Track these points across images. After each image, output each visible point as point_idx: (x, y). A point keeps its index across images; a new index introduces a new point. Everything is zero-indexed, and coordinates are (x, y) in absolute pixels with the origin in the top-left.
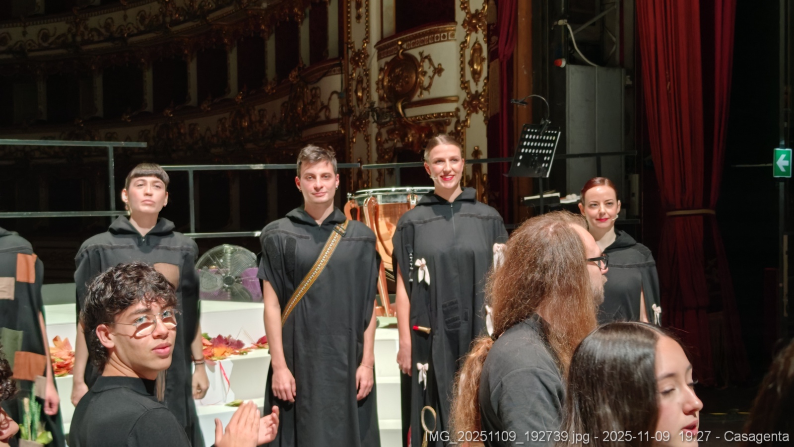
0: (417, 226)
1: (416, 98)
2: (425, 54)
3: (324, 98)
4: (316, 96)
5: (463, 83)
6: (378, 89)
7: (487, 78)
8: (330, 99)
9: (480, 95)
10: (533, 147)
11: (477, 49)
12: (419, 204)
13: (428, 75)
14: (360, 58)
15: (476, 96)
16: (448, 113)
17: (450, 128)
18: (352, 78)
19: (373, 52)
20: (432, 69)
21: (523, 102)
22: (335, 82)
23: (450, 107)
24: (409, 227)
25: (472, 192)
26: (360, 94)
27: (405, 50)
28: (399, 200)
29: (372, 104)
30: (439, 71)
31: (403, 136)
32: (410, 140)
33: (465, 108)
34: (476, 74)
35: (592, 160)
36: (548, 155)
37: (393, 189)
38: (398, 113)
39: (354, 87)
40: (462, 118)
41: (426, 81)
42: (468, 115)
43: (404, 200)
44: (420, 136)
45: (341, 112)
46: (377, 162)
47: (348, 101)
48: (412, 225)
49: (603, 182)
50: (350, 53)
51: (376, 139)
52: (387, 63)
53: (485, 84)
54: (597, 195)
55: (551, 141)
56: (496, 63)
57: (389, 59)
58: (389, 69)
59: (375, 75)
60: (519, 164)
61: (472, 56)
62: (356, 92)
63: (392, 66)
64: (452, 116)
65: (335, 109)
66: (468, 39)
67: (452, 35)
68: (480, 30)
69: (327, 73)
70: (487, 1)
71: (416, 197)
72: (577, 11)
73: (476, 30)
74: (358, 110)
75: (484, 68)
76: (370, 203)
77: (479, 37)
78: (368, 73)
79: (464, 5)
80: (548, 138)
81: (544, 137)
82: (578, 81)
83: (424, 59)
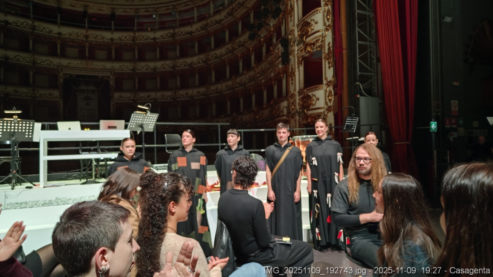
0: (313, 147)
1: (311, 108)
2: (314, 94)
3: (282, 109)
4: (279, 108)
5: (326, 103)
6: (299, 105)
7: (334, 101)
8: (283, 109)
9: (332, 106)
10: (349, 123)
11: (330, 92)
12: (313, 141)
13: (314, 101)
14: (293, 96)
15: (330, 107)
16: (321, 113)
17: (322, 117)
18: (290, 102)
19: (297, 94)
20: (316, 99)
21: (346, 109)
22: (285, 104)
23: (322, 111)
25: (330, 137)
26: (293, 107)
27: (307, 93)
28: (306, 140)
29: (297, 110)
30: (318, 99)
31: (307, 120)
32: (309, 121)
33: (327, 111)
34: (330, 100)
35: (369, 127)
36: (354, 125)
37: (304, 136)
38: (305, 112)
39: (291, 104)
40: (326, 114)
41: (314, 102)
42: (328, 113)
43: (308, 139)
44: (312, 120)
45: (287, 113)
46: (299, 128)
47: (289, 109)
48: (311, 147)
49: (372, 134)
50: (290, 95)
51: (298, 121)
52: (301, 98)
53: (333, 103)
54: (370, 137)
56: (336, 96)
57: (302, 96)
59: (298, 101)
60: (345, 128)
61: (329, 94)
62: (292, 107)
63: (303, 98)
64: (323, 113)
65: (285, 112)
66: (327, 89)
67: (322, 88)
68: (331, 86)
69: (282, 101)
70: (333, 77)
71: (311, 139)
72: (363, 80)
73: (330, 86)
74: (292, 112)
75: (332, 98)
76: (297, 141)
77: (331, 88)
78: (295, 101)
79: (326, 79)
80: (354, 120)
81: (353, 120)
82: (364, 102)
83: (313, 96)
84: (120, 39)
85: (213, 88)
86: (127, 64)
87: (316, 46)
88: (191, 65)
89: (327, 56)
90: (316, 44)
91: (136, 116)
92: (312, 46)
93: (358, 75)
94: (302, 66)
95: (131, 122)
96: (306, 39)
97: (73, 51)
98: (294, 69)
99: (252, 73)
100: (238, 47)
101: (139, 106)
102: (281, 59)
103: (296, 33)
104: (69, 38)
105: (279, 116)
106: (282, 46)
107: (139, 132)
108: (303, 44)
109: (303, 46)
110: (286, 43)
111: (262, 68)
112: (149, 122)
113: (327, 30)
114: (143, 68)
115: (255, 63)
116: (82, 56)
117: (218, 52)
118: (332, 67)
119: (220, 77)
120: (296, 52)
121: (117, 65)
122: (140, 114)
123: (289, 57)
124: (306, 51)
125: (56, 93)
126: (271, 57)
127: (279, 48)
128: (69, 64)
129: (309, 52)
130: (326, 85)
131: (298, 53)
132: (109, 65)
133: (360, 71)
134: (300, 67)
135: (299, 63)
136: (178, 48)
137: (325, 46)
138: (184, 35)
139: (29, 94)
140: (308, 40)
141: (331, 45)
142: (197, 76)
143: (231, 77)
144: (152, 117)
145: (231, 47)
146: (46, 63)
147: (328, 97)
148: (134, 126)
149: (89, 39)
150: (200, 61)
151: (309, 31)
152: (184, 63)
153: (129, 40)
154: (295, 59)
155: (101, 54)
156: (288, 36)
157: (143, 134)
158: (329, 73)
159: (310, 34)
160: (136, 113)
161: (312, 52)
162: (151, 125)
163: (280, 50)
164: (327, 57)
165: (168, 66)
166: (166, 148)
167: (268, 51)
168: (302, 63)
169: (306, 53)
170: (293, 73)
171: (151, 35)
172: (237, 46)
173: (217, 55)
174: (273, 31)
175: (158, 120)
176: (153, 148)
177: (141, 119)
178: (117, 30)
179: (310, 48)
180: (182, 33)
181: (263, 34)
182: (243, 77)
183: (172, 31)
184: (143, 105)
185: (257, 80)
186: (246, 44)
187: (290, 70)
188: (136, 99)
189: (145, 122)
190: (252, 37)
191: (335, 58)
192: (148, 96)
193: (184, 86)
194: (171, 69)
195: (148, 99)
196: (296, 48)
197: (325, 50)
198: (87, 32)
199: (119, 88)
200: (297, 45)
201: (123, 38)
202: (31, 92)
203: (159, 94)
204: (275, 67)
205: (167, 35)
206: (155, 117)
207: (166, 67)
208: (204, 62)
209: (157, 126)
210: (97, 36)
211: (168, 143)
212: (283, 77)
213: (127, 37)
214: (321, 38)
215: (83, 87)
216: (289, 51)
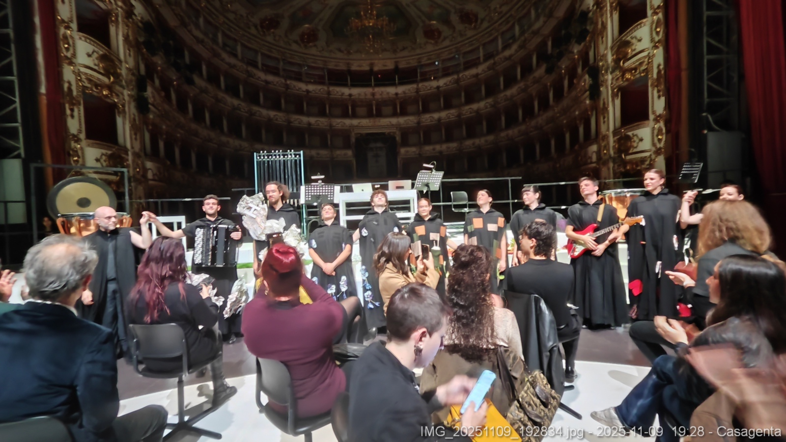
0: (639, 204)
1: (631, 152)
2: (635, 134)
3: (590, 154)
4: (586, 154)
5: (653, 144)
6: (613, 149)
7: (665, 141)
8: (592, 154)
9: (662, 148)
10: (688, 171)
11: (660, 130)
13: (636, 142)
14: (605, 137)
15: (660, 149)
16: (646, 157)
18: (602, 146)
19: (611, 135)
20: (638, 140)
21: (684, 152)
22: (594, 148)
23: (647, 154)
26: (605, 152)
27: (625, 133)
28: (622, 195)
29: (611, 155)
30: (641, 140)
31: (625, 167)
33: (654, 154)
34: (660, 140)
36: (696, 173)
37: (619, 190)
38: (622, 158)
39: (602, 148)
40: (653, 158)
41: (635, 144)
42: (656, 157)
43: (624, 194)
45: (597, 159)
46: (613, 179)
47: (600, 155)
50: (601, 136)
51: (613, 169)
52: (617, 139)
53: (664, 144)
56: (669, 135)
57: (618, 137)
58: (619, 141)
59: (612, 144)
60: (680, 178)
61: (658, 133)
62: (604, 151)
64: (648, 158)
65: (594, 158)
66: (656, 126)
67: (648, 125)
68: (661, 122)
69: (591, 144)
70: (664, 110)
72: (713, 109)
73: (659, 122)
74: (604, 158)
75: (663, 137)
76: (609, 196)
77: (662, 124)
78: (608, 143)
79: (654, 112)
80: (696, 166)
81: (694, 166)
83: (634, 135)
84: (404, 93)
85: (503, 134)
86: (411, 118)
87: (640, 70)
88: (477, 111)
89: (655, 82)
90: (639, 68)
91: (421, 175)
92: (633, 71)
93: (706, 103)
94: (618, 98)
95: (417, 182)
96: (623, 63)
97: (361, 111)
98: (606, 103)
99: (549, 114)
101: (425, 165)
102: (588, 93)
103: (610, 58)
104: (359, 99)
105: (586, 163)
106: (590, 76)
107: (425, 191)
108: (620, 71)
109: (620, 73)
110: (595, 73)
111: (563, 106)
112: (435, 181)
113: (656, 47)
114: (428, 120)
115: (554, 101)
116: (370, 115)
117: (509, 93)
118: (663, 96)
119: (512, 121)
120: (610, 82)
121: (402, 120)
122: (426, 173)
123: (600, 90)
124: (625, 79)
125: (350, 153)
126: (574, 92)
127: (585, 79)
128: (359, 123)
129: (627, 80)
130: (653, 120)
131: (612, 84)
132: (394, 121)
133: (707, 98)
134: (616, 100)
135: (614, 96)
136: (463, 94)
137: (653, 69)
138: (469, 79)
139: (328, 156)
140: (627, 64)
141: (662, 67)
142: (485, 124)
143: (524, 120)
144: (438, 175)
145: (524, 85)
146: (340, 126)
148: (420, 186)
149: (376, 97)
150: (487, 106)
151: (627, 53)
152: (470, 110)
153: (413, 93)
154: (608, 92)
155: (387, 110)
156: (598, 63)
157: (429, 193)
158: (658, 104)
159: (629, 56)
160: (421, 173)
161: (633, 80)
162: (436, 183)
163: (587, 81)
164: (656, 84)
165: (453, 115)
166: (453, 206)
167: (571, 85)
168: (618, 96)
169: (624, 82)
170: (605, 109)
171: (434, 84)
172: (531, 83)
173: (507, 96)
174: (578, 59)
175: (443, 178)
176: (440, 206)
177: (427, 179)
178: (401, 84)
179: (630, 74)
180: (466, 77)
181: (564, 64)
182: (539, 119)
184: (428, 164)
185: (557, 121)
186: (542, 80)
187: (601, 106)
188: (421, 156)
189: (430, 181)
190: (549, 71)
191: (668, 83)
192: (434, 151)
193: (471, 135)
194: (456, 119)
195: (434, 154)
196: (610, 77)
197: (653, 74)
198: (374, 90)
199: (405, 143)
200: (611, 73)
201: (407, 91)
202: (330, 154)
203: (444, 147)
204: (580, 104)
205: (450, 82)
206: (440, 175)
207: (451, 117)
208: (492, 106)
209: (443, 184)
210: (382, 92)
211: (454, 201)
212: (592, 114)
213: (411, 89)
214: (646, 60)
215: (372, 145)
216: (600, 82)
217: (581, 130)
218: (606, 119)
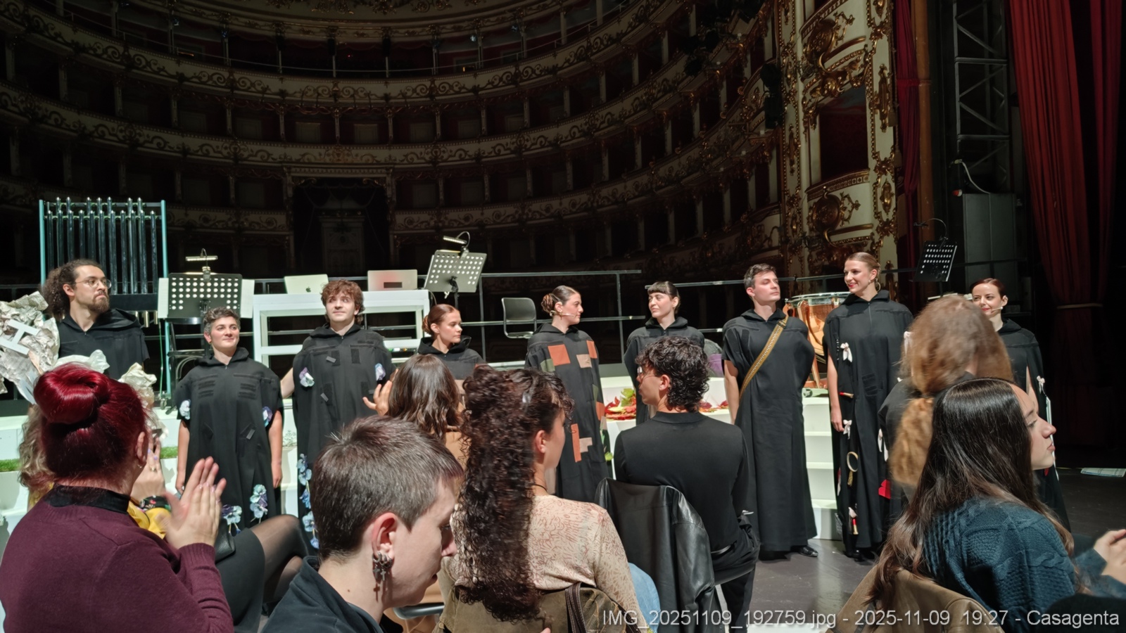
0: (842, 319)
1: (838, 227)
2: (845, 194)
3: (767, 233)
4: (761, 231)
5: (876, 213)
6: (808, 222)
7: (896, 209)
8: (772, 233)
9: (891, 222)
10: (933, 259)
11: (887, 187)
12: (842, 304)
13: (847, 210)
14: (794, 201)
15: (888, 222)
16: (864, 238)
17: (868, 247)
18: (788, 216)
19: (804, 196)
20: (851, 204)
21: (926, 225)
22: (775, 220)
23: (867, 233)
24: (836, 320)
25: (885, 293)
26: (794, 227)
27: (829, 192)
28: (825, 302)
29: (804, 234)
30: (856, 206)
31: (829, 257)
32: (835, 258)
33: (878, 233)
34: (886, 207)
36: (946, 264)
37: (821, 294)
38: (825, 239)
39: (790, 221)
40: (876, 240)
41: (846, 214)
42: (881, 237)
43: (829, 302)
45: (781, 241)
46: (809, 276)
47: (786, 233)
48: (838, 318)
50: (786, 197)
51: (808, 260)
52: (815, 203)
53: (894, 213)
55: (949, 254)
56: (903, 197)
57: (816, 200)
58: (817, 208)
59: (806, 213)
60: (922, 272)
61: (883, 193)
62: (792, 226)
63: (818, 205)
64: (868, 239)
65: (776, 240)
66: (879, 180)
67: (867, 178)
68: (889, 173)
69: (769, 214)
70: (894, 151)
71: (838, 300)
72: (971, 152)
73: (886, 174)
74: (794, 239)
75: (893, 202)
76: (802, 305)
77: (889, 177)
78: (800, 212)
79: (876, 155)
80: (946, 251)
81: (943, 251)
82: (972, 207)
83: (844, 198)
84: (404, 96)
85: (605, 192)
86: (419, 150)
87: (850, 76)
88: (555, 143)
89: (877, 100)
90: (850, 73)
91: (440, 259)
92: (840, 78)
93: (959, 141)
94: (815, 127)
95: (431, 274)
96: (823, 61)
97: (310, 128)
98: (795, 136)
99: (694, 153)
100: (660, 94)
101: (446, 239)
102: (763, 113)
103: (800, 51)
104: (302, 101)
105: (761, 250)
106: (765, 83)
107: (447, 294)
108: (817, 75)
109: (817, 80)
110: (775, 76)
111: (718, 138)
112: (468, 273)
113: (876, 35)
114: (455, 156)
115: (701, 129)
116: (327, 139)
117: (616, 109)
118: (890, 126)
119: (622, 167)
121: (398, 153)
122: (449, 254)
123: (784, 110)
124: (826, 92)
125: (281, 219)
126: (739, 111)
127: (757, 88)
128: (304, 155)
129: (831, 93)
130: (875, 170)
131: (804, 99)
132: (382, 154)
133: (962, 133)
134: (811, 130)
135: (809, 122)
136: (526, 106)
137: (872, 75)
138: (538, 76)
139: (230, 224)
140: (830, 63)
141: (886, 72)
142: (569, 167)
143: (645, 165)
144: (474, 260)
145: (645, 94)
146: (258, 158)
147: (882, 199)
148: (436, 282)
149: (340, 100)
150: (574, 133)
151: (830, 44)
152: (542, 139)
153: (422, 97)
154: (797, 113)
155: (366, 130)
156: (779, 59)
157: (456, 297)
158: (883, 142)
159: (833, 50)
160: (440, 254)
161: (840, 94)
162: (471, 278)
163: (761, 94)
164: (878, 103)
165: (506, 149)
166: (505, 328)
167: (732, 96)
168: (815, 123)
169: (826, 96)
170: (795, 146)
171: (468, 81)
172: (659, 92)
173: (612, 115)
174: (745, 50)
175: (485, 269)
177: (450, 267)
178: (396, 76)
179: (834, 83)
180: (533, 71)
181: (719, 58)
182: (674, 164)
183: (513, 70)
184: (454, 236)
185: (708, 167)
186: (680, 86)
187: (787, 141)
188: (440, 225)
189: (458, 272)
190: (692, 69)
191: (898, 102)
192: (467, 219)
193: (542, 191)
194: (513, 156)
195: (467, 224)
196: (800, 86)
197: (872, 85)
198: (335, 85)
199: (405, 204)
200: (803, 80)
201: (409, 93)
202: (234, 220)
203: (489, 213)
204: (749, 135)
205: (501, 79)
206: (478, 261)
207: (503, 152)
208: (584, 134)
209: (484, 282)
210: (356, 92)
211: (508, 317)
212: (771, 156)
213: (418, 90)
214: (862, 57)
215: (332, 204)
216: (784, 95)
217: (752, 185)
218: (795, 166)
